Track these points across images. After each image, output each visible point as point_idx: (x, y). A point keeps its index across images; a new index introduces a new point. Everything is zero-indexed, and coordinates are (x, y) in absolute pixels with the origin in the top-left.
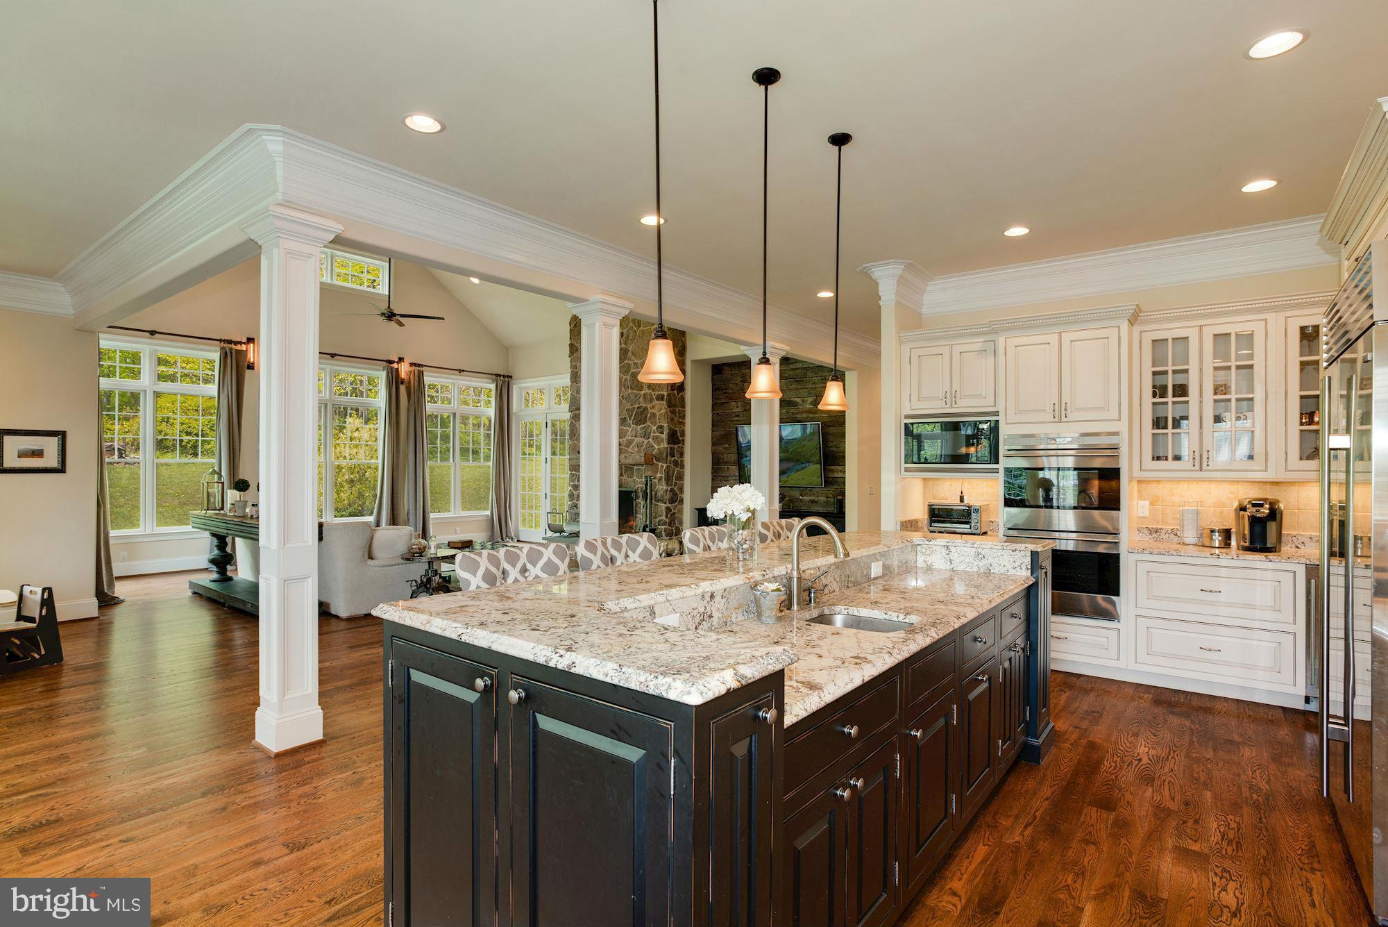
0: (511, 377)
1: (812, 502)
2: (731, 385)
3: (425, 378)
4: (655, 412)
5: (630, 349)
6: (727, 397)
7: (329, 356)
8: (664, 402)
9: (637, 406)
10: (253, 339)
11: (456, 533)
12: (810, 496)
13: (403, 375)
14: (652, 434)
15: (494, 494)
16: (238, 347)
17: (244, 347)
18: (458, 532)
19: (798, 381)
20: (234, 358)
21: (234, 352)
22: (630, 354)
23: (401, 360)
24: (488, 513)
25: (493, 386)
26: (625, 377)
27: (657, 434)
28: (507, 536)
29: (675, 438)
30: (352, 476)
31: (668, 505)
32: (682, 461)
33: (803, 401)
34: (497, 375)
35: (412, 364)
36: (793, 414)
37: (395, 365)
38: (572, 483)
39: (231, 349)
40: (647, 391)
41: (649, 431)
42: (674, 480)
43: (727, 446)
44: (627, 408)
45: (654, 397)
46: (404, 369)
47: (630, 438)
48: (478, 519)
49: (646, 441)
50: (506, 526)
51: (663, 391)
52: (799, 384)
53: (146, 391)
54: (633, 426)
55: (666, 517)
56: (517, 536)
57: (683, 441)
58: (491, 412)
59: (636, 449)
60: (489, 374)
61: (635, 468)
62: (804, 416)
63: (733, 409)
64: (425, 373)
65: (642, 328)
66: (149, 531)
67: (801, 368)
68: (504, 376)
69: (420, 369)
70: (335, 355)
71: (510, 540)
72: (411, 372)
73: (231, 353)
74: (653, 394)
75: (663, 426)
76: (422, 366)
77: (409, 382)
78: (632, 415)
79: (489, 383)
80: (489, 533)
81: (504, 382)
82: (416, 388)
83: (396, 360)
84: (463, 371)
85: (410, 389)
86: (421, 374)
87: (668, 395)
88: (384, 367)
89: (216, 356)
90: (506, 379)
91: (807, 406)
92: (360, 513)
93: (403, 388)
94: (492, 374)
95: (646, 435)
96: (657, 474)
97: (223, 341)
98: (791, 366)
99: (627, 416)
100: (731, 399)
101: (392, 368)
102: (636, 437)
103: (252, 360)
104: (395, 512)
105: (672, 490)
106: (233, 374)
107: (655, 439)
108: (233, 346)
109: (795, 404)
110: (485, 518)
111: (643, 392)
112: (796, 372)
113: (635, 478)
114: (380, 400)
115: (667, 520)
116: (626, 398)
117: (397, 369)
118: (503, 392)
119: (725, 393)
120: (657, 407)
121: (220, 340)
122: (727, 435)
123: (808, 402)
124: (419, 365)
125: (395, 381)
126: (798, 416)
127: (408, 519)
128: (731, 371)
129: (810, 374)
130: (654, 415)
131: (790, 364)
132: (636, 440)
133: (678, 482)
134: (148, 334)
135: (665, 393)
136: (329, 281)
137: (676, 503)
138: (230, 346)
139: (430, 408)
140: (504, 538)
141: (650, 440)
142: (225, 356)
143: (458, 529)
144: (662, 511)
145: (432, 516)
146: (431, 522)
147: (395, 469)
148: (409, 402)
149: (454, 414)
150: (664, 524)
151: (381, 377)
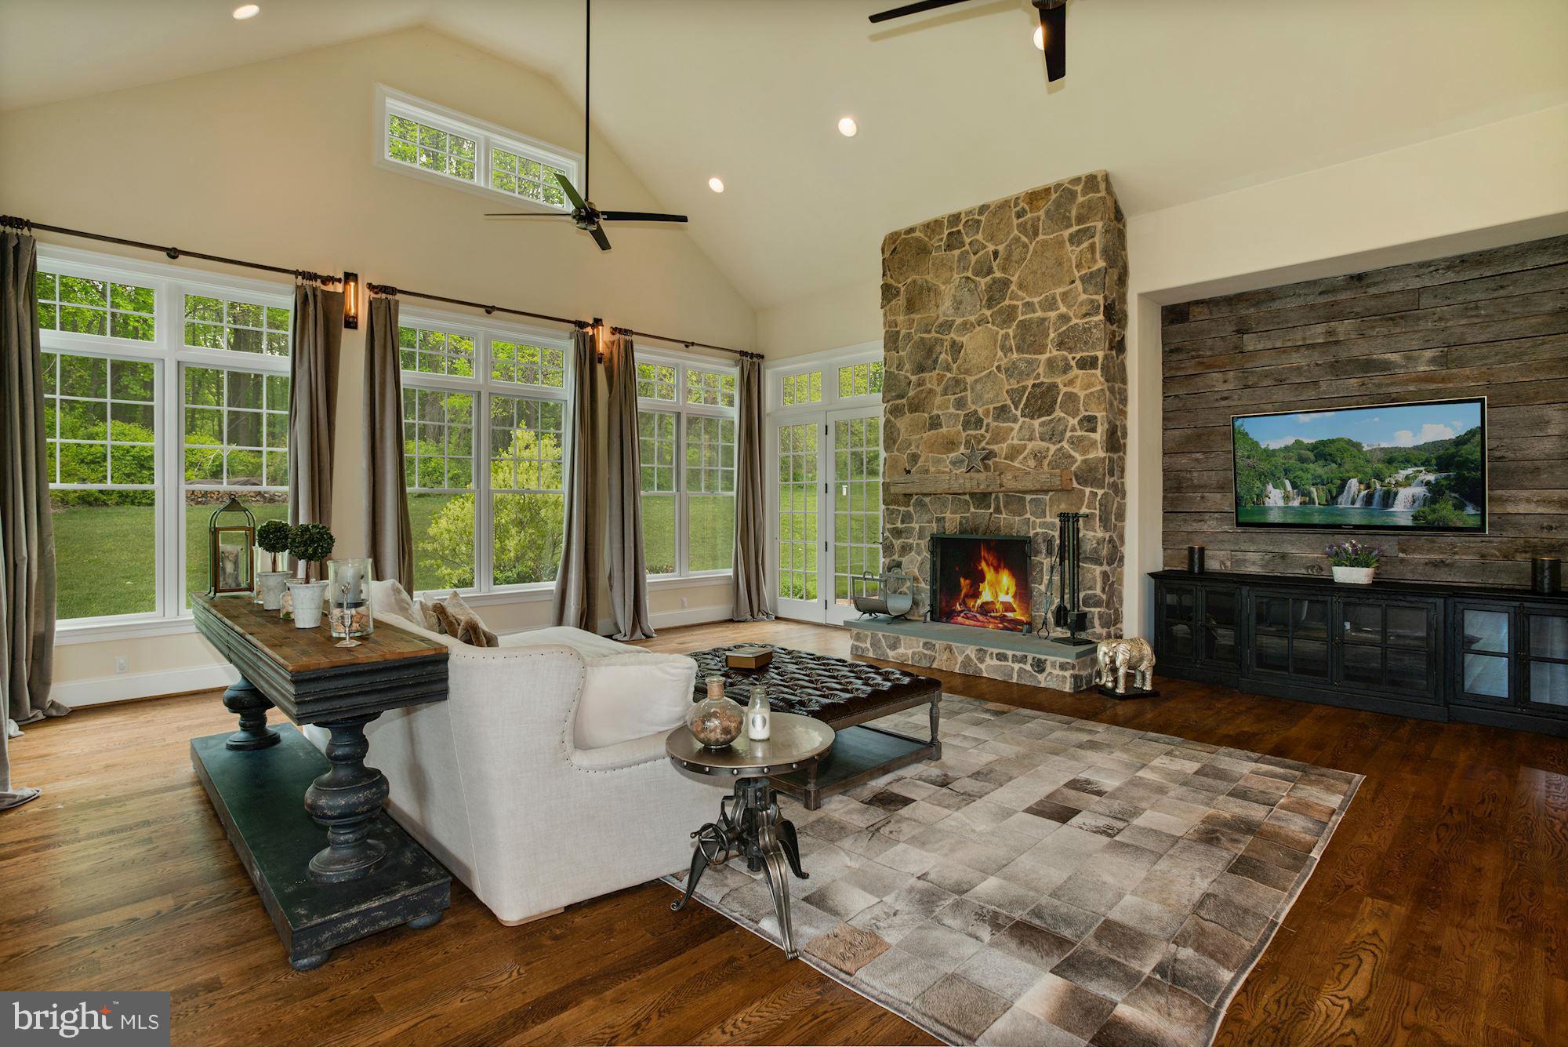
0: (762, 357)
1: (1437, 564)
2: (1209, 342)
3: (635, 354)
4: (1074, 391)
5: (1014, 279)
6: (1200, 363)
7: (483, 310)
8: (1098, 372)
9: (1030, 383)
10: (356, 275)
11: (683, 607)
12: (1429, 551)
13: (601, 347)
14: (1068, 434)
15: (739, 543)
16: (330, 288)
17: (339, 288)
18: (686, 605)
19: (1391, 319)
20: (319, 305)
21: (319, 294)
22: (1013, 287)
23: (598, 322)
24: (730, 572)
25: (735, 372)
26: (1002, 332)
27: (1079, 433)
28: (759, 610)
29: (1115, 442)
30: (520, 516)
31: (1105, 568)
32: (1123, 483)
33: (1408, 358)
34: (743, 353)
35: (615, 330)
36: (1379, 386)
37: (589, 330)
38: (889, 526)
39: (314, 289)
40: (1055, 353)
41: (1061, 427)
42: (1113, 520)
43: (1199, 456)
44: (1007, 387)
45: (1073, 363)
46: (603, 338)
47: (1016, 442)
48: (715, 583)
49: (1053, 448)
50: (759, 594)
51: (1093, 348)
52: (1396, 325)
53: (163, 360)
54: (1022, 420)
55: (1103, 590)
56: (775, 610)
57: (1125, 445)
58: (734, 413)
59: (1032, 463)
60: (731, 351)
61: (1028, 497)
62: (1412, 388)
63: (1214, 386)
64: (635, 347)
65: (1041, 237)
66: (170, 616)
67: (1402, 292)
68: (752, 356)
69: (628, 338)
70: (493, 308)
71: (765, 617)
72: (613, 343)
73: (315, 296)
74: (1070, 357)
75: (1096, 417)
76: (632, 333)
77: (611, 359)
78: (1020, 400)
79: (728, 366)
80: (731, 606)
81: (752, 364)
82: (622, 369)
83: (591, 322)
84: (693, 344)
85: (612, 372)
86: (629, 349)
87: (1106, 357)
88: (571, 333)
89: (286, 301)
90: (755, 359)
91: (1422, 369)
92: (534, 574)
93: (601, 369)
94: (736, 352)
95: (1053, 435)
96: (1080, 508)
97: (300, 274)
98: (1372, 291)
99: (1009, 402)
100: (1210, 366)
101: (585, 335)
102: (1030, 439)
103: (353, 311)
104: (591, 575)
105: (1111, 540)
106: (318, 335)
107: (1075, 442)
108: (318, 283)
109: (1386, 366)
110: (726, 582)
111: (1048, 355)
112: (1390, 300)
113: (1028, 516)
114: (564, 389)
115: (1104, 597)
116: (1007, 370)
117: (592, 338)
118: (752, 380)
119: (1193, 357)
120: (1078, 382)
121: (296, 273)
122: (1199, 436)
123: (1423, 359)
124: (626, 332)
125: (588, 358)
126: (1393, 390)
127: (611, 587)
128: (1211, 313)
129: (1426, 301)
130: (1071, 397)
131: (1368, 286)
132: (1030, 445)
133: (1119, 524)
134: (164, 254)
135: (1100, 354)
136: (482, 185)
137: (1115, 565)
138: (314, 284)
139: (643, 403)
140: (756, 614)
141: (1065, 444)
142: (303, 300)
143: (685, 599)
144: (1094, 579)
145: (650, 578)
146: (648, 589)
147: (590, 503)
148: (610, 393)
149: (679, 415)
150: (1098, 604)
151: (568, 349)
